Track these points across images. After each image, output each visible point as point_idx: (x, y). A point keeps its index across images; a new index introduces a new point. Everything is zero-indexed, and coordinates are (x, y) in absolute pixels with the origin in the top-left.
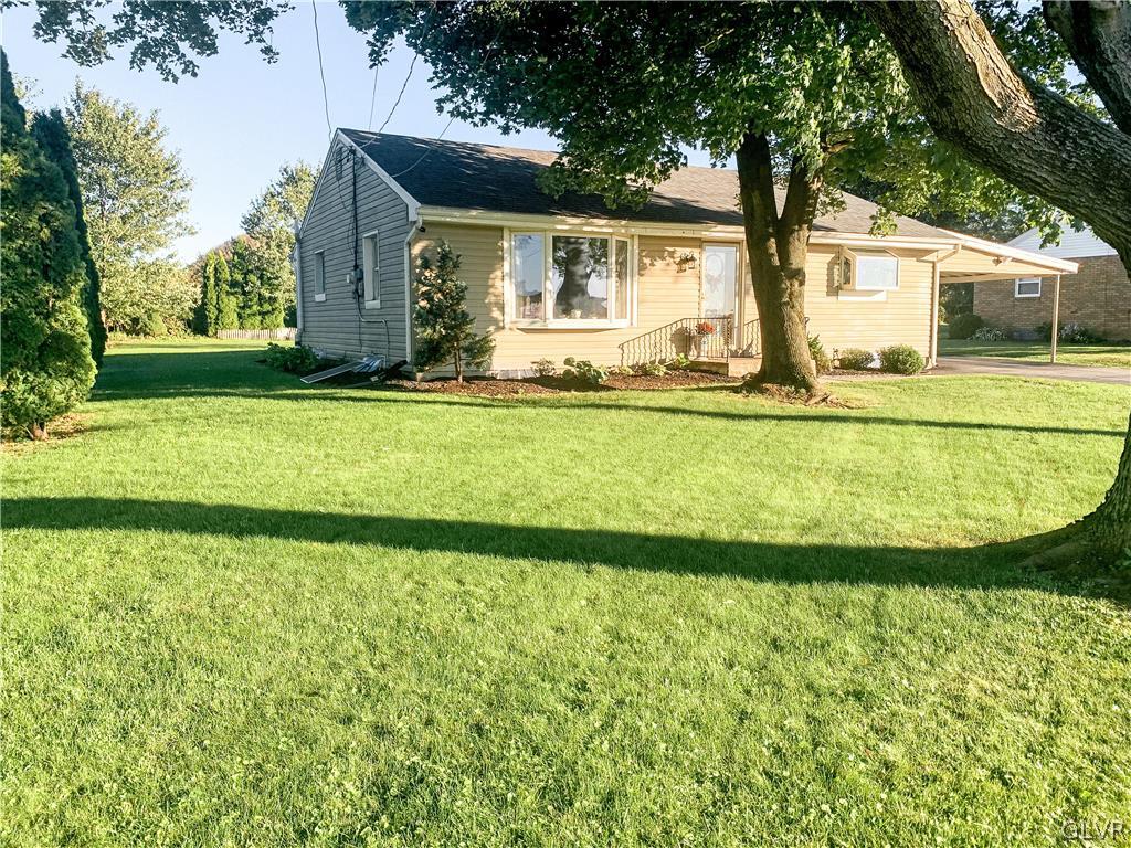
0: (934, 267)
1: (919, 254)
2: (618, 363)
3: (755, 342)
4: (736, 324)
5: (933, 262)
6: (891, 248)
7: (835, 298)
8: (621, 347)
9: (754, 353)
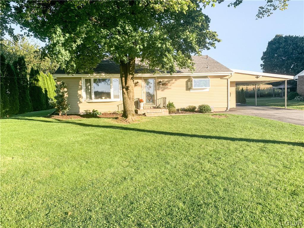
0: (228, 80)
1: (221, 77)
2: (117, 110)
3: (161, 104)
4: (155, 99)
5: (227, 79)
6: (209, 76)
7: (189, 91)
8: (118, 106)
9: (161, 107)
